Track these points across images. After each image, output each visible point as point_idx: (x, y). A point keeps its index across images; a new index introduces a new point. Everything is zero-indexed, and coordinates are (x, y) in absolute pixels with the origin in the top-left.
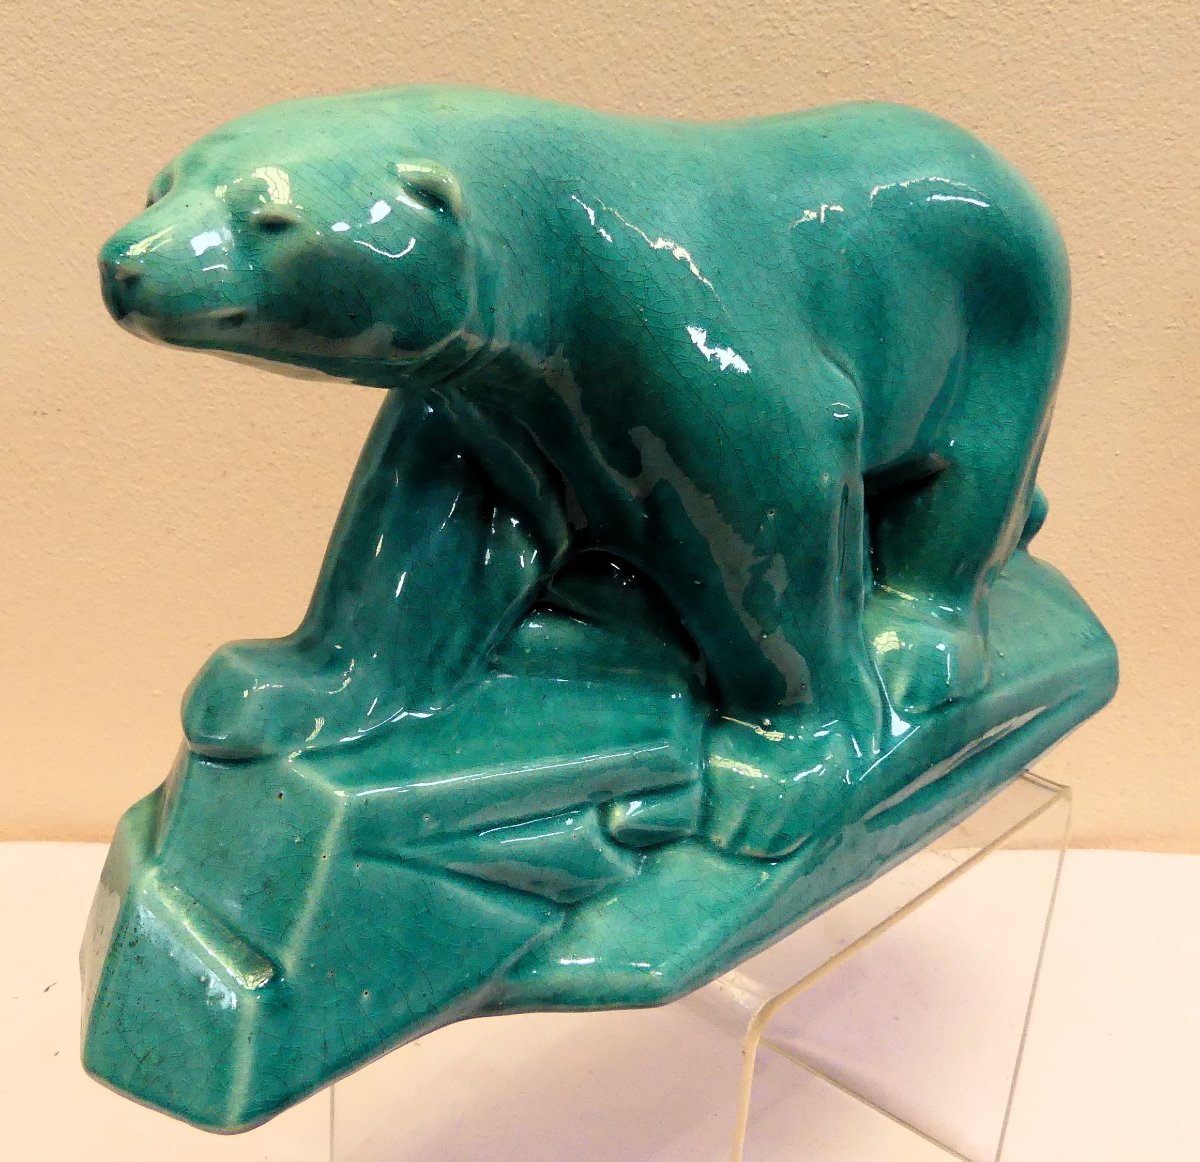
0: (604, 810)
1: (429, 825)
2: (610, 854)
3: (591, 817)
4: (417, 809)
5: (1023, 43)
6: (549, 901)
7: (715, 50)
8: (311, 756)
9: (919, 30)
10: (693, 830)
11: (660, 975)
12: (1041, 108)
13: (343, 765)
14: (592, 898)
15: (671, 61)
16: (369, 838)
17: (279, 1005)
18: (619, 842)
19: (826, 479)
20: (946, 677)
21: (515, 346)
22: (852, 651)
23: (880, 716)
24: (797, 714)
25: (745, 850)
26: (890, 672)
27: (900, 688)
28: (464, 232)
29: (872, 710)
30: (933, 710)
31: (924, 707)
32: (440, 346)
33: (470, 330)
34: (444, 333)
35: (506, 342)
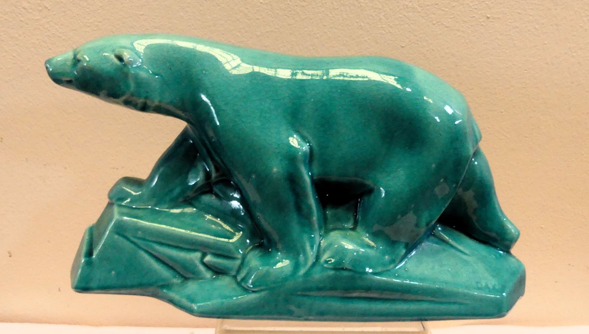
0: (204, 255)
1: (140, 234)
2: (202, 268)
3: (198, 255)
4: (138, 229)
5: (474, 36)
6: (179, 273)
7: (363, 38)
8: (120, 206)
9: (436, 31)
10: (234, 273)
11: (195, 307)
12: (480, 59)
13: (125, 210)
14: (193, 279)
15: (347, 42)
16: (121, 230)
17: (89, 263)
18: (208, 266)
19: (275, 170)
20: (344, 260)
21: (163, 105)
22: (305, 237)
23: (310, 263)
24: (278, 250)
25: (243, 284)
26: (324, 251)
27: (325, 257)
28: (129, 69)
29: (306, 259)
30: (335, 269)
31: (331, 266)
32: (124, 98)
33: (132, 95)
34: (123, 94)
35: (156, 102)
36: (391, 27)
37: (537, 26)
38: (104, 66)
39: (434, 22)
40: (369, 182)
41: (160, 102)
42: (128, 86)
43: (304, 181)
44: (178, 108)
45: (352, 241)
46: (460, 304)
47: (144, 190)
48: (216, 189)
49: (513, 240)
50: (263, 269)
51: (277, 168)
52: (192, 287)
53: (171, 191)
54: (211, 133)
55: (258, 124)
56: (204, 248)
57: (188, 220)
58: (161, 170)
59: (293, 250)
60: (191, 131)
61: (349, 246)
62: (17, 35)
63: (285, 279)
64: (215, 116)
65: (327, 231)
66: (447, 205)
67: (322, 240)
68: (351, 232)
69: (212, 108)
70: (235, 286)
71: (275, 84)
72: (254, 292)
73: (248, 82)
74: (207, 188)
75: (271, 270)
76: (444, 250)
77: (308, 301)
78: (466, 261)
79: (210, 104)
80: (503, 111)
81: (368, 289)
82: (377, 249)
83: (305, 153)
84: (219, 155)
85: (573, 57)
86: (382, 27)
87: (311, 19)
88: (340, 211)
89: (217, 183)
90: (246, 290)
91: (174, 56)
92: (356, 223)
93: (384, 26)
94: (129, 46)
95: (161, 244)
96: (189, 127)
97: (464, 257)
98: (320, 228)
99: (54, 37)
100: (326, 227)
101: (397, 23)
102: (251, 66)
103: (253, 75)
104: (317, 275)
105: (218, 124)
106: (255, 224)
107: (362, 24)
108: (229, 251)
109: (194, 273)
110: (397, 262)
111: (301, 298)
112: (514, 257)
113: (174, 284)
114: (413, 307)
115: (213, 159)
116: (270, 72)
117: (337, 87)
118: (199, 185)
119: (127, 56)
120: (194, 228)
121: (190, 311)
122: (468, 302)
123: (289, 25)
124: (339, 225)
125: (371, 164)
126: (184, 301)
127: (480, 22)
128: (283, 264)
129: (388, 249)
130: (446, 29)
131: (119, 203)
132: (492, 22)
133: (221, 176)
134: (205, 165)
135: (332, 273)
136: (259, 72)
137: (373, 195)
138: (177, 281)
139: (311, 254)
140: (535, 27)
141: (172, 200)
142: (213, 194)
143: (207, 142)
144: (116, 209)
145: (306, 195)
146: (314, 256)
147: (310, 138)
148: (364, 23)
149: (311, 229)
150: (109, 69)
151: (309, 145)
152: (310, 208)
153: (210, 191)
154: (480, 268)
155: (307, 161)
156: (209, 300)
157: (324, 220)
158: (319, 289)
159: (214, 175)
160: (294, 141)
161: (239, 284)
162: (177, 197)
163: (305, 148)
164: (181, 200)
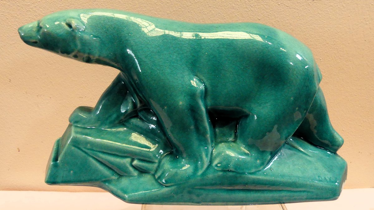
0: (133, 160)
1: (89, 146)
2: (131, 169)
3: (128, 160)
4: (88, 142)
5: (304, 12)
6: (116, 172)
7: (234, 14)
8: (76, 127)
9: (280, 9)
10: (153, 172)
11: (126, 196)
12: (308, 26)
13: (79, 130)
14: (126, 176)
15: (224, 16)
16: (76, 143)
17: (55, 166)
18: (135, 167)
19: (181, 103)
20: (229, 164)
21: (101, 58)
22: (202, 148)
23: (205, 166)
24: (183, 158)
25: (159, 181)
26: (215, 158)
27: (215, 162)
28: (76, 32)
29: (203, 164)
30: (223, 171)
31: (220, 169)
32: (73, 54)
33: (79, 51)
34: (73, 51)
35: (97, 56)
36: (252, 7)
37: (344, 5)
38: (58, 31)
39: (279, 4)
40: (246, 110)
41: (99, 56)
42: (76, 45)
43: (201, 110)
44: (112, 60)
45: (234, 150)
46: (308, 192)
47: (92, 116)
48: (140, 115)
49: (339, 146)
50: (173, 171)
51: (182, 102)
52: (125, 182)
53: (110, 116)
54: (135, 77)
55: (169, 71)
56: (132, 155)
57: (121, 136)
58: (103, 102)
59: (194, 158)
60: (123, 76)
61: (232, 154)
62: (16, 15)
63: (189, 178)
64: (138, 65)
65: (217, 144)
66: (299, 125)
67: (213, 149)
68: (233, 144)
69: (136, 60)
70: (154, 182)
71: (179, 43)
72: (166, 186)
73: (161, 41)
74: (134, 114)
75: (179, 171)
76: (295, 154)
77: (204, 193)
78: (310, 161)
79: (135, 57)
80: (321, 59)
81: (246, 184)
82: (251, 155)
83: (201, 91)
84: (141, 92)
85: (366, 24)
86: (246, 7)
87: (201, 2)
88: (226, 130)
89: (140, 111)
90: (161, 185)
91: (109, 24)
92: (236, 137)
93: (247, 6)
94: (77, 17)
95: (104, 153)
96: (121, 73)
97: (308, 158)
98: (212, 141)
99: (40, 16)
100: (216, 141)
101: (256, 5)
102: (163, 30)
103: (165, 36)
104: (210, 175)
105: (140, 71)
106: (167, 138)
107: (234, 5)
108: (150, 158)
109: (126, 172)
110: (265, 165)
111: (199, 191)
112: (339, 156)
113: (113, 180)
114: (276, 195)
115: (138, 95)
116: (177, 35)
117: (223, 44)
118: (129, 112)
119: (74, 23)
120: (126, 142)
121: (123, 199)
122: (313, 190)
123: (187, 6)
124: (225, 139)
125: (247, 98)
126: (120, 192)
127: (308, 3)
128: (186, 167)
129: (259, 155)
130: (287, 8)
131: (76, 125)
132: (316, 3)
133: (144, 106)
134: (133, 98)
135: (221, 173)
136: (169, 34)
137: (248, 119)
138: (115, 177)
139: (206, 161)
140: (343, 6)
141: (111, 123)
142: (138, 118)
143: (133, 83)
144: (73, 129)
145: (202, 121)
146: (208, 161)
147: (205, 80)
148: (235, 4)
149: (206, 144)
150: (62, 33)
151: (204, 85)
152: (205, 128)
153: (137, 116)
154: (319, 165)
155: (203, 97)
156: (136, 191)
157: (215, 135)
158: (212, 185)
159: (139, 105)
160: (194, 83)
161: (156, 180)
162: (114, 121)
163: (202, 87)
164: (117, 122)
